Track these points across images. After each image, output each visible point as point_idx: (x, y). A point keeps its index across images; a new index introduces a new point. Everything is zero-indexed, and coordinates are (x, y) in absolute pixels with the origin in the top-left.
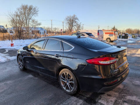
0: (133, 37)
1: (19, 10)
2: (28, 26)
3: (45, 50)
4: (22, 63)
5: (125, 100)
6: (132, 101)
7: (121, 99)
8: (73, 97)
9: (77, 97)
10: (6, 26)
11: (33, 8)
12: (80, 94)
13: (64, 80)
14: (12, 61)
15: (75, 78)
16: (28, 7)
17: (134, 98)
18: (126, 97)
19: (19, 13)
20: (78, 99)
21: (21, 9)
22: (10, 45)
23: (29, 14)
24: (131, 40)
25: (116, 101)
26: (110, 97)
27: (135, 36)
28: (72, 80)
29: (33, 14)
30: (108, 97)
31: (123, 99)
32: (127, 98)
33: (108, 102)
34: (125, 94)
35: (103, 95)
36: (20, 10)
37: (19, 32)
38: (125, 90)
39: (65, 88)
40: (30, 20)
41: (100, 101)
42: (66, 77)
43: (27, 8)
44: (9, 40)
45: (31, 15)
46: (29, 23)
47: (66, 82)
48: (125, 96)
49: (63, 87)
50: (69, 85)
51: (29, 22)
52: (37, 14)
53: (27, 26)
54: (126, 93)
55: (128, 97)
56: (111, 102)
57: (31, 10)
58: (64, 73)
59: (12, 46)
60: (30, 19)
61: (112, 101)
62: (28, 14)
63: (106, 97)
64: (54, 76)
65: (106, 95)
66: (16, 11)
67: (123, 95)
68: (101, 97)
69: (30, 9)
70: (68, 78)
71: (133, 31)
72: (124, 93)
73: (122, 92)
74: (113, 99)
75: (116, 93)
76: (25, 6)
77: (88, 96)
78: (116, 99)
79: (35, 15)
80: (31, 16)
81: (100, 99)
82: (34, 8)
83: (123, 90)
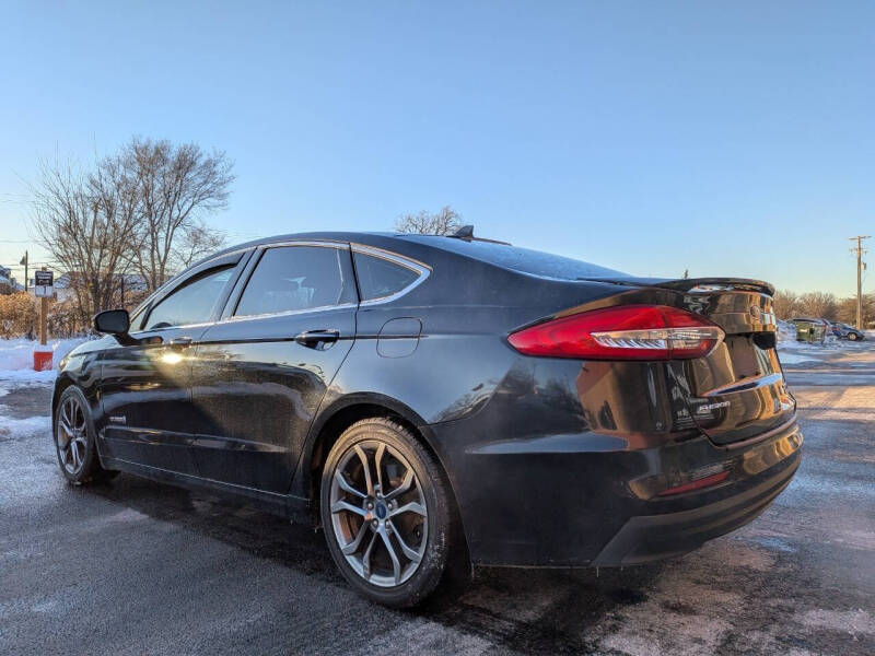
0: (800, 339)
1: (112, 170)
2: (162, 265)
3: (238, 319)
4: (84, 434)
5: (790, 630)
6: (843, 638)
7: (764, 629)
8: (420, 620)
9: (449, 623)
10: (24, 261)
11: (201, 162)
12: (467, 608)
13: (358, 502)
14: (22, 439)
15: (434, 474)
16: (172, 156)
17: (855, 622)
18: (796, 617)
20: (453, 632)
22: (31, 360)
23: (171, 197)
24: (794, 352)
25: (730, 638)
26: (684, 619)
27: (812, 331)
28: (410, 494)
29: (199, 197)
30: (672, 619)
31: (775, 628)
32: (807, 622)
33: (670, 645)
34: (791, 603)
35: (632, 607)
36: (121, 169)
37: (95, 291)
38: (787, 575)
39: (359, 567)
40: (179, 232)
41: (612, 642)
42: (374, 481)
43: (165, 161)
44: (30, 337)
45: (184, 203)
46: (167, 250)
47: (370, 515)
48: (792, 611)
49: (352, 560)
50: (392, 537)
51: (169, 238)
52: (222, 196)
53: (158, 267)
54: (799, 596)
55: (814, 619)
56: (697, 647)
57: (189, 175)
58: (357, 448)
59: (38, 368)
60: (177, 223)
61: (699, 641)
62: (167, 196)
63: (654, 619)
64: (288, 491)
65: (656, 607)
66: (97, 178)
67: (780, 608)
68: (618, 618)
69: (184, 164)
70: (387, 487)
71: (800, 308)
72: (784, 596)
73: (768, 591)
74: (711, 630)
75: (725, 598)
76: (152, 148)
77: (529, 615)
78: (731, 627)
79: (212, 201)
80: (186, 208)
81: (614, 629)
82: (207, 165)
83: (769, 579)
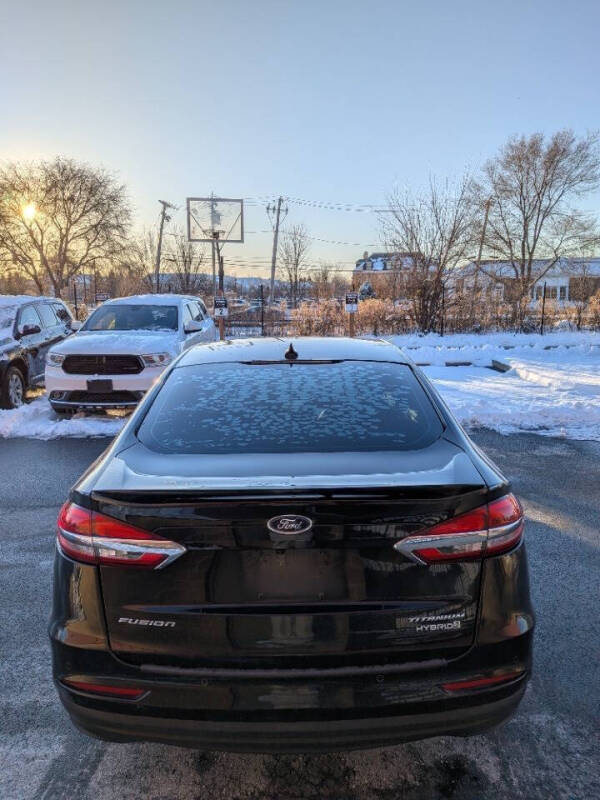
1: (490, 170)
2: (531, 254)
11: (573, 147)
16: (544, 148)
19: (489, 190)
21: (507, 165)
29: (570, 183)
36: (500, 169)
37: (423, 295)
43: (539, 154)
45: (555, 192)
46: (535, 240)
51: (538, 229)
52: (593, 179)
53: (527, 257)
57: (562, 163)
60: (547, 213)
69: (557, 153)
79: (583, 185)
82: (580, 148)
